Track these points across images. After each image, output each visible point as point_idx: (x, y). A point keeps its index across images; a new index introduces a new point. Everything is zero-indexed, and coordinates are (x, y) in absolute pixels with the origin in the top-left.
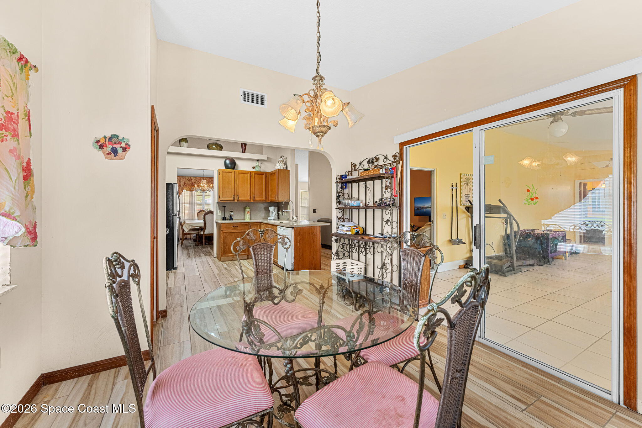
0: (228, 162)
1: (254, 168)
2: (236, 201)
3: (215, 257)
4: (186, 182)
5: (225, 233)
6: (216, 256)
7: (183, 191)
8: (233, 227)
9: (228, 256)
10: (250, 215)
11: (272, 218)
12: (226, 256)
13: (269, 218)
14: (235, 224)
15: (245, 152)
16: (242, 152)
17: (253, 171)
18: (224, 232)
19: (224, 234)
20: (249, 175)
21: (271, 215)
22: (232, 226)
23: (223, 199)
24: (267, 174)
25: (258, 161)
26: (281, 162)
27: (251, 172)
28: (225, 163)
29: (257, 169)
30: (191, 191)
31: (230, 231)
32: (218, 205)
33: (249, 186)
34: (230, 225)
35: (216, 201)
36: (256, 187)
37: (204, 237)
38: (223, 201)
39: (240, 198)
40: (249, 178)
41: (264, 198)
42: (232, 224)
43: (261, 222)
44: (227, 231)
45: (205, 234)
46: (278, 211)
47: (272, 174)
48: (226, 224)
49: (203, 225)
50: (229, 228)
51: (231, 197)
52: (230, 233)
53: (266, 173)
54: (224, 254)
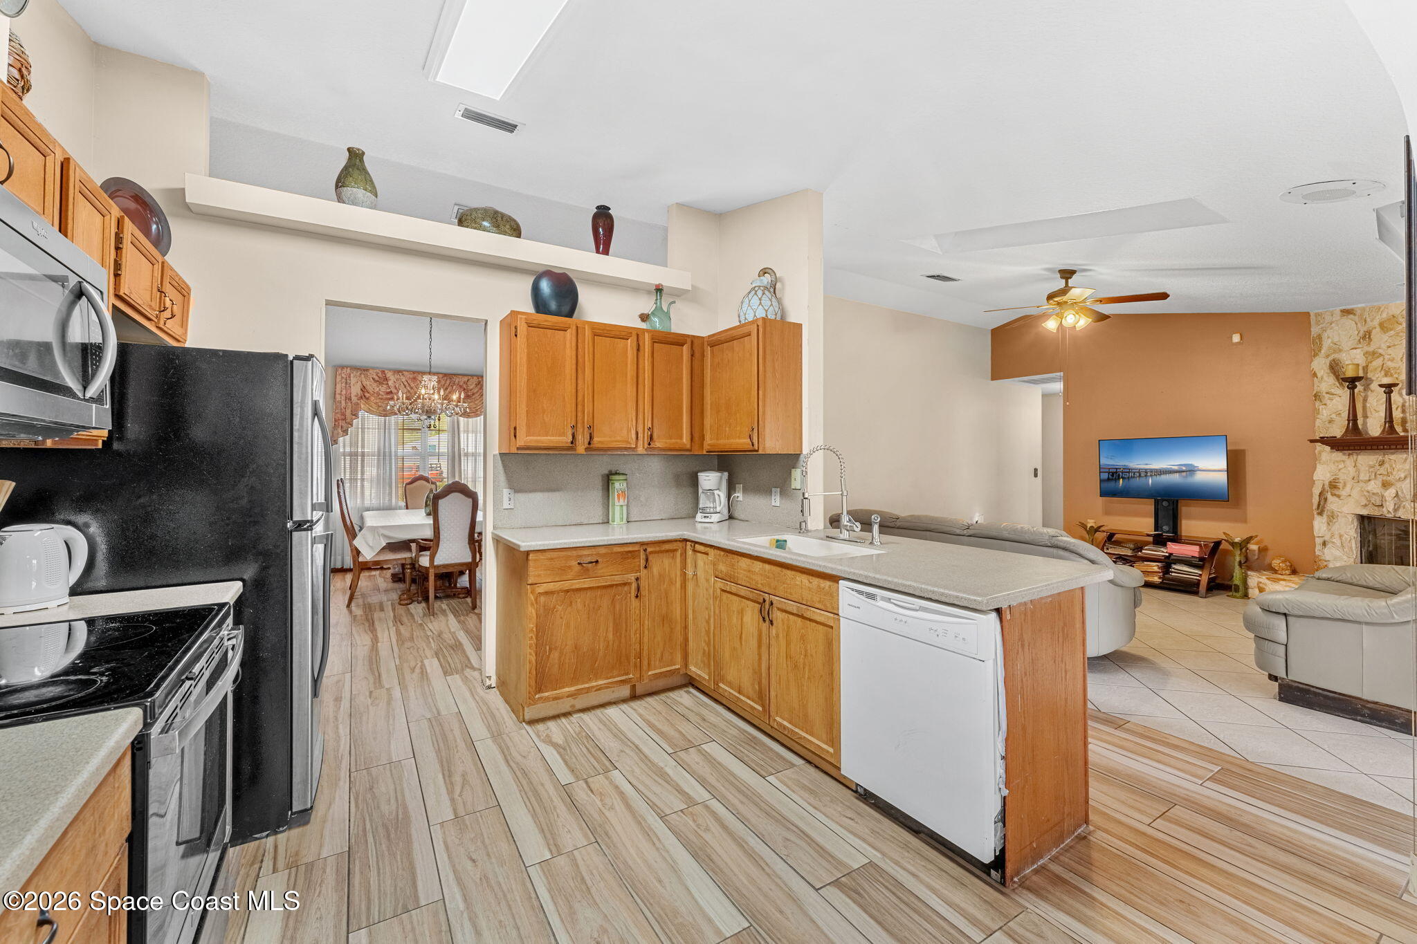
0: (545, 286)
1: (644, 318)
2: (581, 449)
3: (490, 687)
4: (370, 388)
5: (546, 593)
6: (493, 682)
7: (356, 416)
8: (578, 568)
9: (555, 699)
10: (628, 506)
11: (715, 518)
12: (547, 699)
13: (699, 517)
14: (586, 552)
15: (606, 252)
16: (598, 252)
17: (647, 331)
18: (541, 589)
19: (542, 599)
20: (630, 343)
21: (703, 502)
22: (574, 563)
23: (533, 440)
24: (696, 342)
25: (659, 290)
26: (766, 292)
27: (639, 334)
28: (536, 290)
29: (657, 323)
30: (385, 416)
31: (566, 585)
32: (505, 466)
33: (630, 390)
34: (569, 557)
35: (495, 450)
36: (657, 393)
37: (432, 578)
38: (528, 448)
39: (596, 439)
40: (631, 353)
41: (686, 440)
42: (574, 553)
43: (686, 540)
44: (551, 587)
45: (438, 567)
46: (731, 489)
47: (719, 341)
48: (549, 555)
49: (429, 534)
50: (564, 570)
51: (563, 434)
52: (567, 591)
53: (693, 341)
54: (540, 691)
